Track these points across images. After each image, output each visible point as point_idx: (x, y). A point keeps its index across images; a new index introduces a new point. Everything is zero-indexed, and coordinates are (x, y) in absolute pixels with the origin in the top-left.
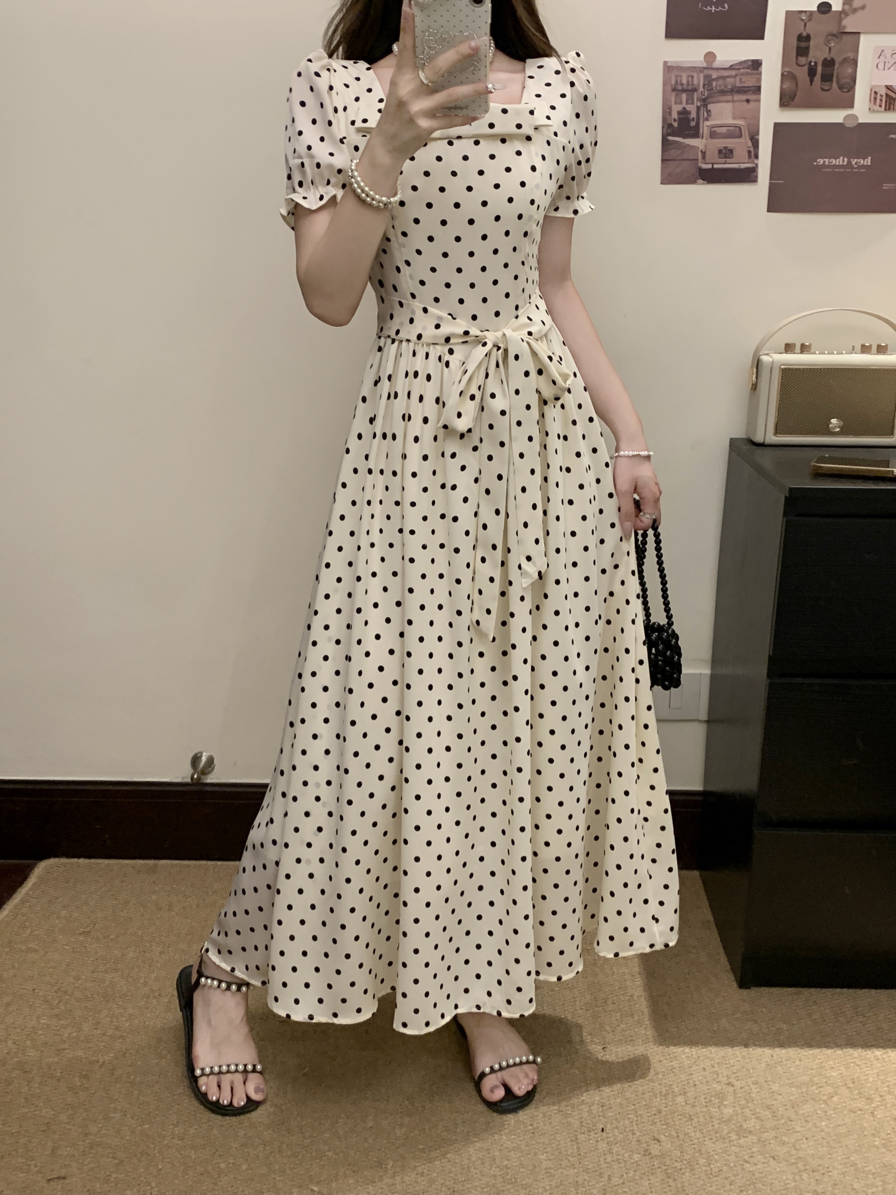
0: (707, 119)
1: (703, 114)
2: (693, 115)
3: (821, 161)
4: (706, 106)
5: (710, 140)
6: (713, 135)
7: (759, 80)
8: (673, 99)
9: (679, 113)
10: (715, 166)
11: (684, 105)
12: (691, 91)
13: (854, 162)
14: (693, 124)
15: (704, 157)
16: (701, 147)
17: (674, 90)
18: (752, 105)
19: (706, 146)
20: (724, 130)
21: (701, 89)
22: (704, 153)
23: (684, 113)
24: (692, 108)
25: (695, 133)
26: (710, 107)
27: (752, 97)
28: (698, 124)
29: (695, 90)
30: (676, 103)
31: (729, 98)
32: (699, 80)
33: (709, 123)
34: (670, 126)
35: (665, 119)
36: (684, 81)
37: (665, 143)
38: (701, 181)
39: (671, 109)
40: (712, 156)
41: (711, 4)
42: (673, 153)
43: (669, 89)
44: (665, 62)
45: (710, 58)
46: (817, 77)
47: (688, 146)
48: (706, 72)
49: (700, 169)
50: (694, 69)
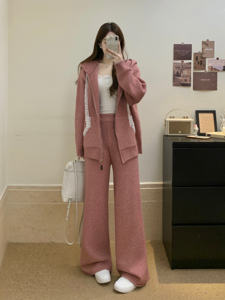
1: (181, 72)
2: (179, 72)
3: (201, 80)
6: (183, 77)
7: (191, 66)
8: (175, 69)
10: (184, 83)
11: (178, 70)
13: (207, 80)
16: (181, 79)
17: (176, 67)
18: (190, 71)
19: (182, 79)
20: (185, 76)
22: (182, 80)
23: (178, 72)
25: (180, 76)
26: (183, 71)
27: (190, 69)
28: (180, 74)
29: (180, 68)
31: (186, 69)
32: (181, 66)
33: (182, 74)
34: (175, 75)
35: (174, 73)
36: (178, 66)
37: (174, 78)
38: (181, 86)
39: (175, 71)
40: (183, 81)
41: (182, 54)
42: (176, 80)
43: (175, 67)
44: (174, 62)
45: (183, 62)
46: (200, 64)
47: (179, 79)
48: (182, 64)
49: (181, 84)
50: (179, 64)
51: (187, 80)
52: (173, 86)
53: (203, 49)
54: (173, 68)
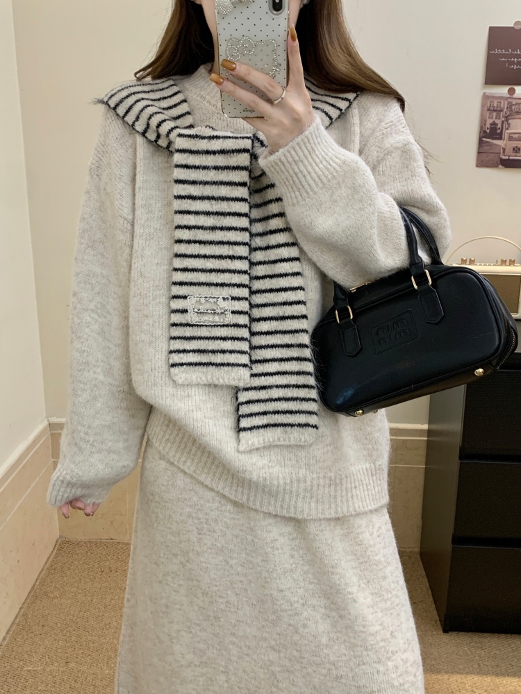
0: (508, 129)
1: (505, 125)
2: (499, 126)
4: (507, 121)
5: (508, 142)
6: (510, 139)
8: (488, 116)
9: (491, 124)
10: (511, 158)
11: (494, 120)
12: (499, 111)
14: (499, 131)
15: (504, 152)
16: (503, 146)
17: (489, 110)
19: (506, 145)
20: (516, 136)
21: (505, 110)
22: (504, 150)
23: (494, 124)
24: (499, 122)
25: (500, 137)
26: (510, 121)
28: (502, 131)
29: (501, 111)
30: (489, 118)
32: (504, 105)
33: (508, 131)
34: (485, 132)
35: (481, 128)
36: (495, 105)
37: (481, 142)
38: (501, 166)
39: (485, 121)
40: (509, 151)
41: (513, 63)
42: (486, 148)
43: (486, 109)
44: (484, 93)
45: (512, 91)
47: (495, 144)
48: (509, 100)
49: (501, 160)
50: (501, 98)
51: (519, 149)
52: (477, 166)
54: (482, 111)
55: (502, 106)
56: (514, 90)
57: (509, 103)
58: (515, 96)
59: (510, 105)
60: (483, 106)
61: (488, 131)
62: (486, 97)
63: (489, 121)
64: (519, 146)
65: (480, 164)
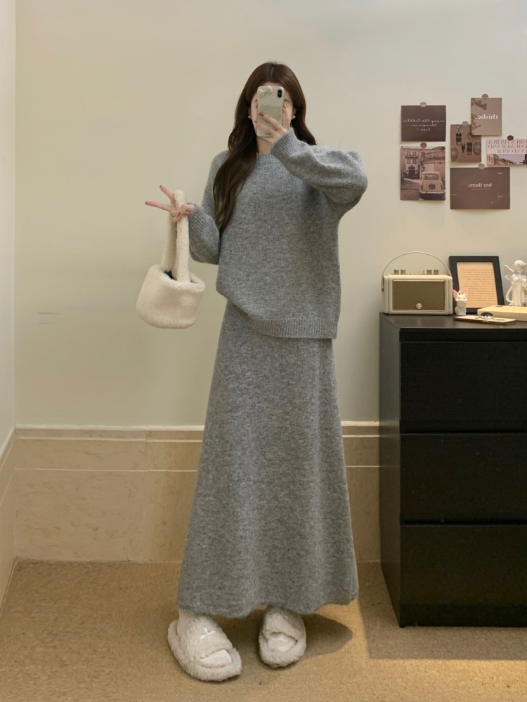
0: (423, 171)
1: (421, 169)
2: (416, 169)
3: (471, 185)
4: (422, 165)
5: (425, 181)
6: (426, 178)
7: (444, 154)
8: (406, 162)
9: (410, 168)
10: (428, 192)
11: (412, 164)
12: (415, 158)
13: (485, 185)
14: (416, 173)
15: (422, 188)
16: (421, 183)
17: (406, 157)
18: (442, 165)
19: (423, 183)
20: (431, 176)
21: (420, 157)
23: (412, 169)
24: (416, 166)
25: (418, 177)
26: (424, 165)
27: (442, 161)
28: (419, 172)
29: (417, 158)
30: (408, 163)
31: (432, 161)
32: (419, 154)
33: (424, 173)
34: (405, 174)
35: (402, 170)
36: (412, 154)
37: (402, 182)
38: (420, 199)
39: (405, 166)
40: (426, 187)
41: (423, 127)
42: (407, 186)
43: (404, 157)
44: (402, 147)
45: (424, 145)
46: (466, 150)
47: (414, 183)
48: (423, 151)
49: (420, 194)
50: (416, 149)
51: (434, 186)
52: (402, 199)
53: (473, 117)
54: (401, 159)
55: (417, 154)
56: (426, 145)
57: (422, 153)
58: (426, 148)
59: (423, 154)
60: (402, 155)
61: (408, 173)
62: (403, 149)
63: (408, 166)
64: (433, 183)
65: (404, 197)
